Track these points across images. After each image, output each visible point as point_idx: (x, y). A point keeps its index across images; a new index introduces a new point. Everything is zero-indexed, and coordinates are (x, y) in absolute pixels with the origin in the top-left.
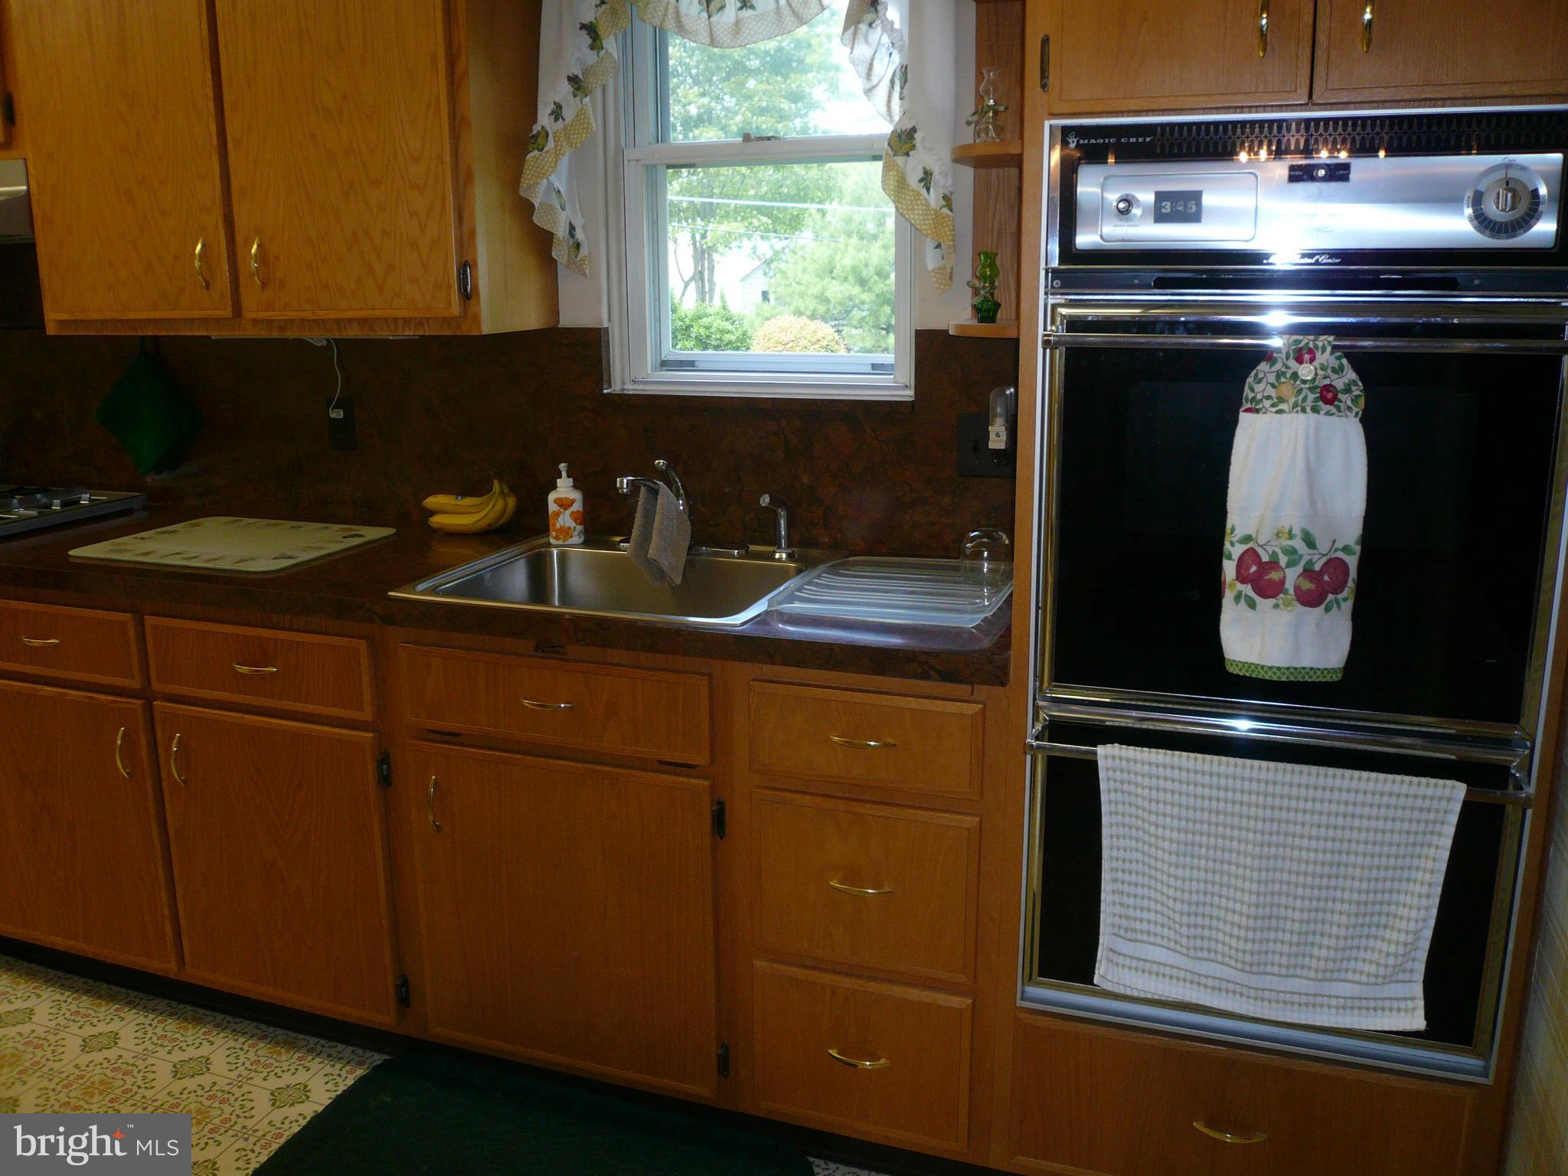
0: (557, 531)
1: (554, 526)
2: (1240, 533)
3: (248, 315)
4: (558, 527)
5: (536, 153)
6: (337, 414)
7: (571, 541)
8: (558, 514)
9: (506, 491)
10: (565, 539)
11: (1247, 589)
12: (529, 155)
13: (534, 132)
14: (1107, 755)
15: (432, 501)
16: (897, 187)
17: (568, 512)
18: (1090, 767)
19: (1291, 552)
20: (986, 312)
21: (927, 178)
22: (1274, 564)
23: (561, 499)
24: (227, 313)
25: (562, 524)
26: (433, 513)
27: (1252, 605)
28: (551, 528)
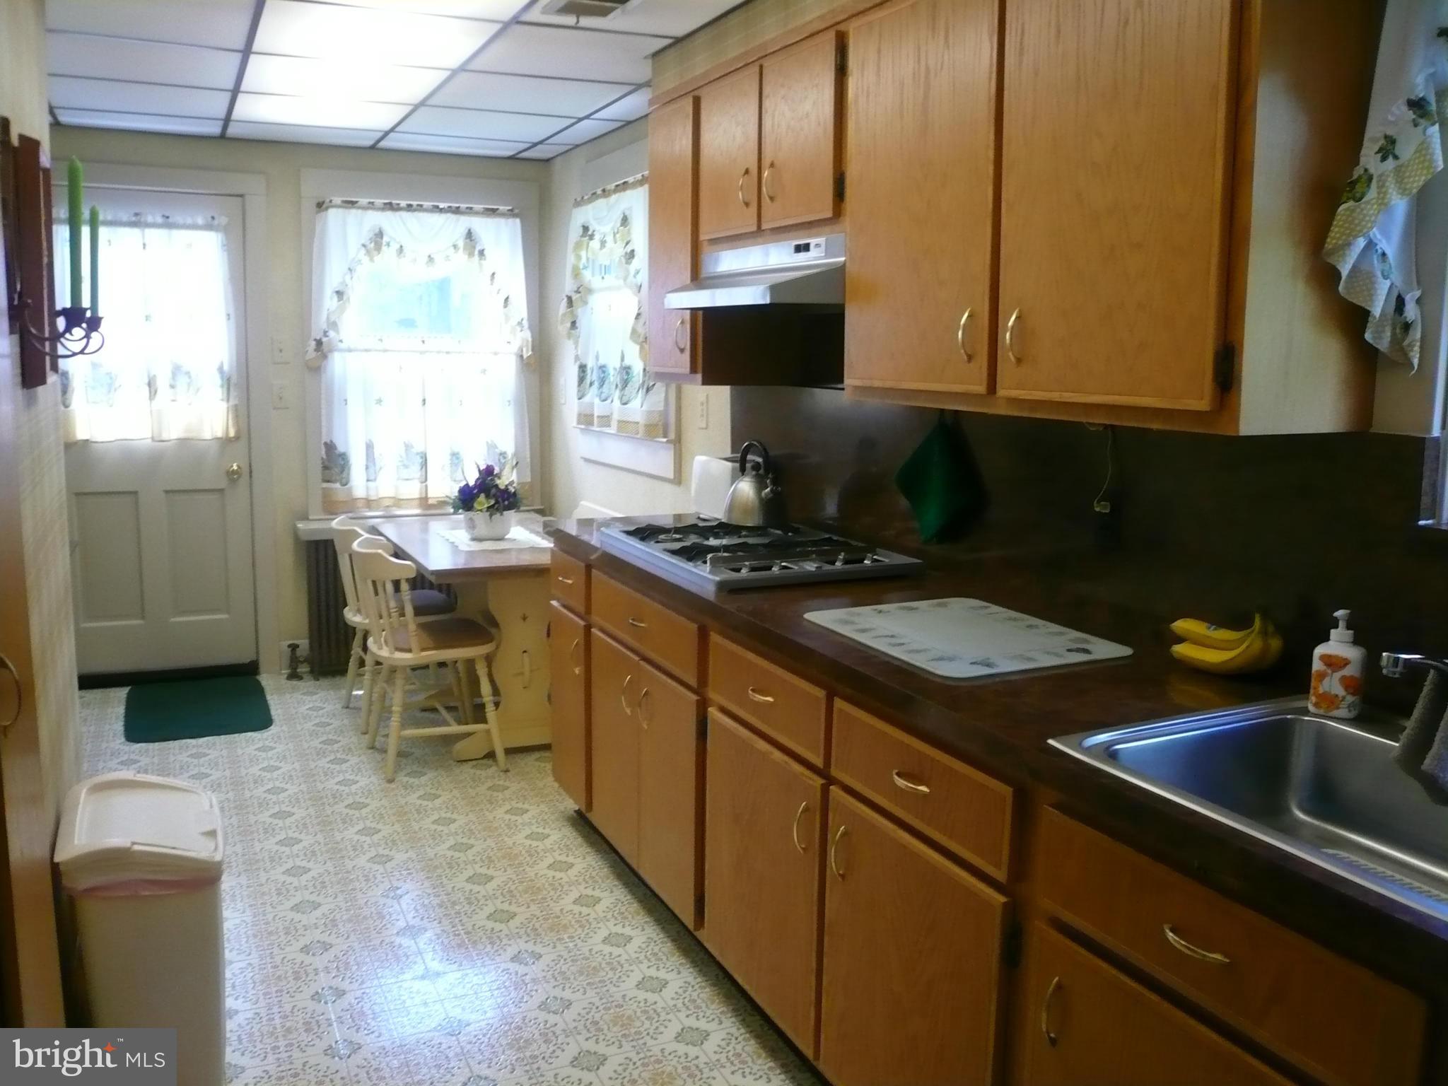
0: (1319, 696)
1: (1315, 688)
3: (1002, 392)
4: (1321, 691)
5: (1351, 203)
6: (1101, 508)
7: (1336, 713)
8: (1322, 676)
9: (1271, 629)
10: (1329, 708)
12: (1341, 208)
13: (1355, 177)
15: (1182, 625)
17: (1338, 675)
23: (1330, 656)
24: (981, 389)
25: (1327, 689)
26: (1180, 640)
28: (1312, 691)
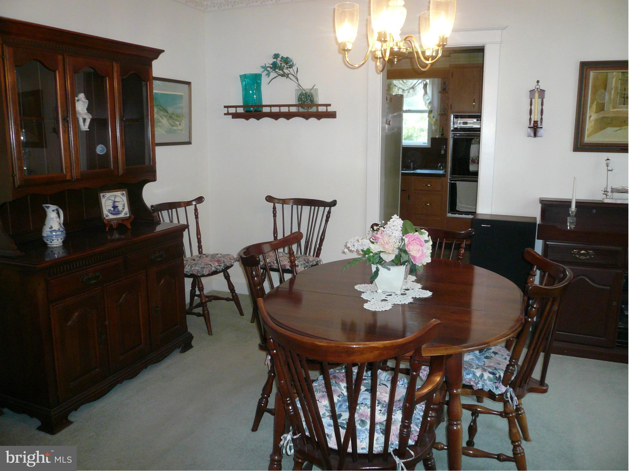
2: (471, 157)
11: (472, 163)
14: (457, 182)
16: (429, 117)
18: (456, 184)
19: (476, 158)
20: (442, 135)
21: (433, 117)
22: (475, 160)
27: (472, 164)
